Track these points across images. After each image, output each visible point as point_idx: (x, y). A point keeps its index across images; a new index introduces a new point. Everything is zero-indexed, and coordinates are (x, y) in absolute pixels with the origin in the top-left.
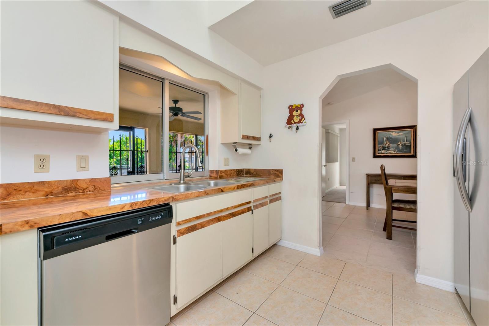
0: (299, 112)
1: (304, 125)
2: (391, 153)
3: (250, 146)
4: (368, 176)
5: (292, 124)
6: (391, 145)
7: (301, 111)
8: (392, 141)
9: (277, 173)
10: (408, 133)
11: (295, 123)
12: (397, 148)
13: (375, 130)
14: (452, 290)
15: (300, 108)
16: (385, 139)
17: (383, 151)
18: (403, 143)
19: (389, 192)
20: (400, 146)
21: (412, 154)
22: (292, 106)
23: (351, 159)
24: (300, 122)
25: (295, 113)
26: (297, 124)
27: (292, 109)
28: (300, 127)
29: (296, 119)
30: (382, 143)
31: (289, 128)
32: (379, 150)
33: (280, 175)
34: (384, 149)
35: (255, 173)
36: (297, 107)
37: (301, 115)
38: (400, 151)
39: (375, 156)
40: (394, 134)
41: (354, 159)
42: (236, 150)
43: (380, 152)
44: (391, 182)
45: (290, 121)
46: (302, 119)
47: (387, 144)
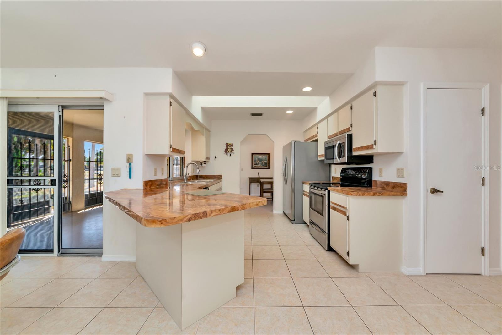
0: (231, 147)
1: (234, 154)
2: (259, 166)
3: (205, 162)
4: (250, 178)
5: (227, 152)
6: (259, 162)
7: (232, 147)
8: (260, 160)
9: (220, 177)
10: (265, 157)
11: (229, 152)
12: (262, 164)
13: (253, 154)
14: (283, 213)
15: (232, 145)
16: (257, 159)
17: (256, 165)
18: (265, 161)
19: (262, 184)
20: (263, 163)
21: (268, 167)
22: (227, 144)
23: (241, 170)
24: (231, 152)
25: (229, 147)
26: (230, 153)
27: (227, 145)
28: (231, 154)
29: (229, 150)
30: (255, 161)
31: (226, 154)
32: (254, 165)
33: (221, 178)
34: (256, 164)
35: (206, 177)
36: (230, 145)
37: (232, 149)
38: (263, 165)
39: (252, 168)
40: (261, 157)
41: (242, 170)
42: (202, 165)
43: (255, 165)
44: (262, 180)
45: (226, 151)
46: (232, 151)
47: (258, 162)
